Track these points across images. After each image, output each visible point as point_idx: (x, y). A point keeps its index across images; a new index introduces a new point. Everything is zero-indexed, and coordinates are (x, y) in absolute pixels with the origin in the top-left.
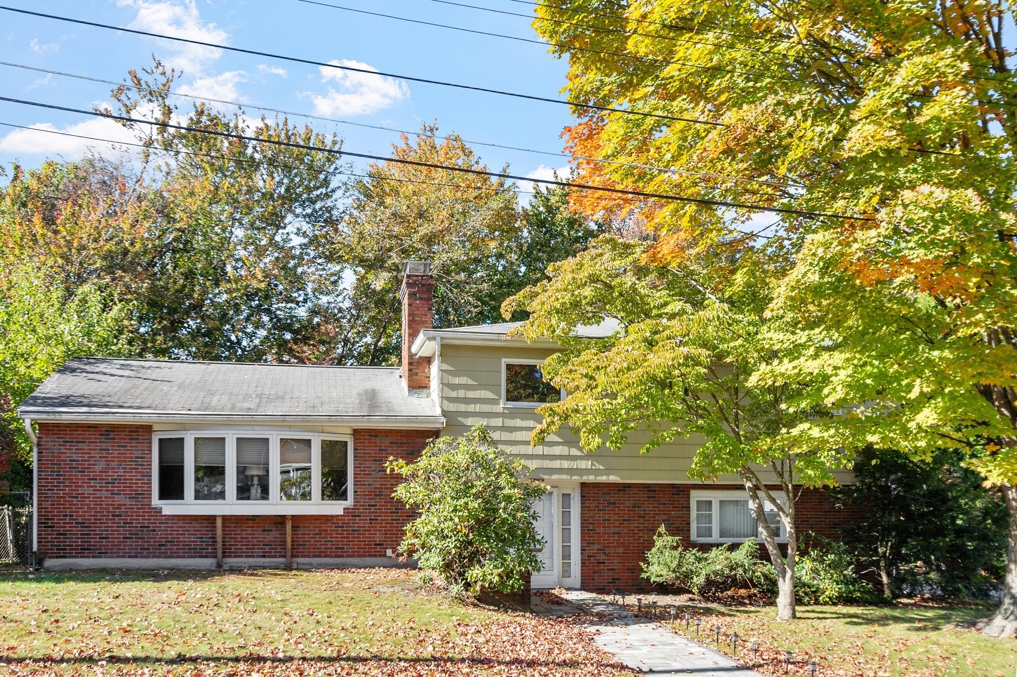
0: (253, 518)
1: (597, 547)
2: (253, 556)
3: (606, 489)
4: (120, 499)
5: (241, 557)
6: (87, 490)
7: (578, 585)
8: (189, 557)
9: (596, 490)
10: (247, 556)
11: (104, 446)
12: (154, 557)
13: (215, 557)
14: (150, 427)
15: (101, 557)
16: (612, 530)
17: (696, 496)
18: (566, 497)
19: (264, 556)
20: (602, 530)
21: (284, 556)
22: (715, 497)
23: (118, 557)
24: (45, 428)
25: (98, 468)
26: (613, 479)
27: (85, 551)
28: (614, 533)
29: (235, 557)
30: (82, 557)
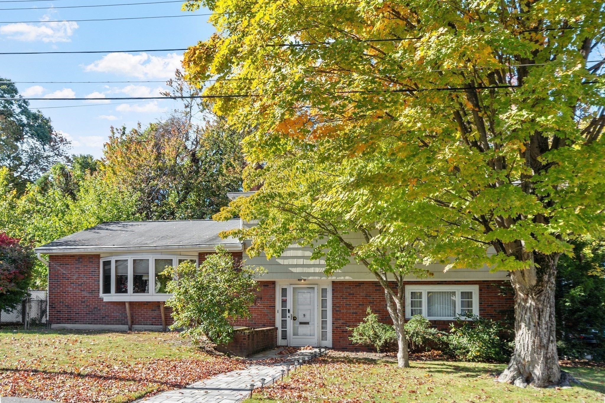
0: (147, 303)
1: (341, 321)
2: (147, 324)
3: (347, 286)
4: (85, 294)
5: (141, 324)
6: (70, 289)
7: (330, 346)
8: (116, 324)
9: (341, 286)
10: (144, 324)
11: (77, 266)
12: (100, 324)
13: (127, 324)
14: (99, 255)
15: (76, 324)
16: (352, 311)
17: (409, 289)
18: (324, 291)
19: (152, 324)
20: (345, 311)
21: (161, 325)
22: (424, 290)
23: (84, 324)
24: (53, 258)
25: (75, 277)
26: (348, 278)
27: (69, 320)
28: (353, 313)
29: (138, 324)
30: (68, 323)
